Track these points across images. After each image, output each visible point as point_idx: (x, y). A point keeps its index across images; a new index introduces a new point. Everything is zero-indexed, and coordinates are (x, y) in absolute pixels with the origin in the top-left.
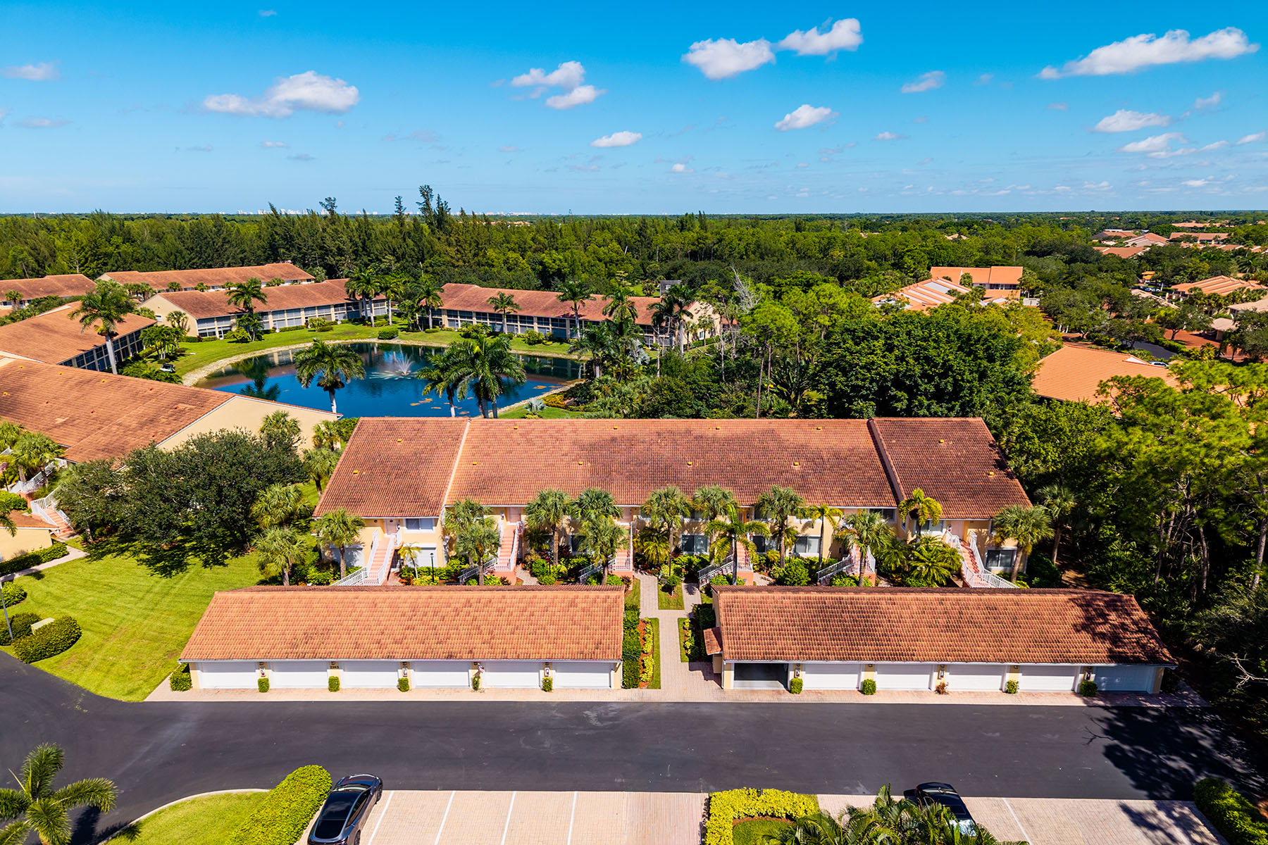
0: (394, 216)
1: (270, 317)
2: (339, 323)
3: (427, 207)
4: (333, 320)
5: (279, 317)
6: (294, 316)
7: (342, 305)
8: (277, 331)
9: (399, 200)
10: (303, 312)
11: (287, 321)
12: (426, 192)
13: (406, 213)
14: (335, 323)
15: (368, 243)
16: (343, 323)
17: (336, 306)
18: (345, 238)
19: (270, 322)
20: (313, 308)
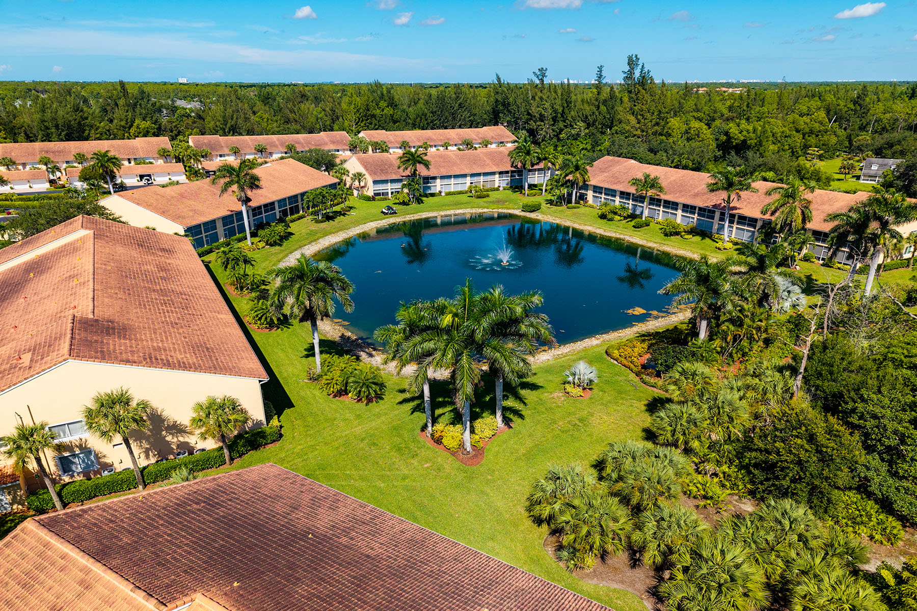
0: (593, 84)
1: (438, 181)
2: (501, 189)
3: (629, 76)
4: (496, 186)
5: (446, 181)
6: (460, 180)
7: (507, 172)
8: (443, 194)
9: (600, 69)
10: (468, 178)
11: (453, 185)
12: (632, 62)
13: (604, 82)
14: (498, 189)
15: (566, 111)
16: (504, 189)
17: (501, 173)
18: (547, 105)
19: (437, 186)
20: (479, 175)
